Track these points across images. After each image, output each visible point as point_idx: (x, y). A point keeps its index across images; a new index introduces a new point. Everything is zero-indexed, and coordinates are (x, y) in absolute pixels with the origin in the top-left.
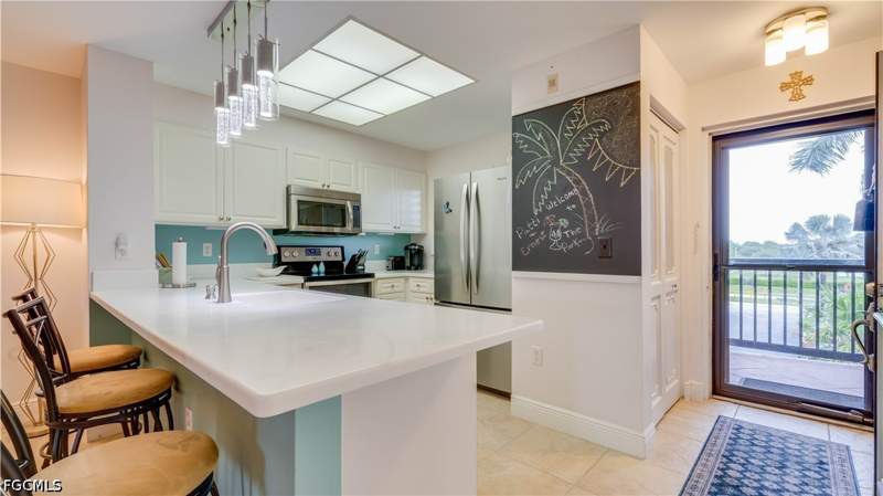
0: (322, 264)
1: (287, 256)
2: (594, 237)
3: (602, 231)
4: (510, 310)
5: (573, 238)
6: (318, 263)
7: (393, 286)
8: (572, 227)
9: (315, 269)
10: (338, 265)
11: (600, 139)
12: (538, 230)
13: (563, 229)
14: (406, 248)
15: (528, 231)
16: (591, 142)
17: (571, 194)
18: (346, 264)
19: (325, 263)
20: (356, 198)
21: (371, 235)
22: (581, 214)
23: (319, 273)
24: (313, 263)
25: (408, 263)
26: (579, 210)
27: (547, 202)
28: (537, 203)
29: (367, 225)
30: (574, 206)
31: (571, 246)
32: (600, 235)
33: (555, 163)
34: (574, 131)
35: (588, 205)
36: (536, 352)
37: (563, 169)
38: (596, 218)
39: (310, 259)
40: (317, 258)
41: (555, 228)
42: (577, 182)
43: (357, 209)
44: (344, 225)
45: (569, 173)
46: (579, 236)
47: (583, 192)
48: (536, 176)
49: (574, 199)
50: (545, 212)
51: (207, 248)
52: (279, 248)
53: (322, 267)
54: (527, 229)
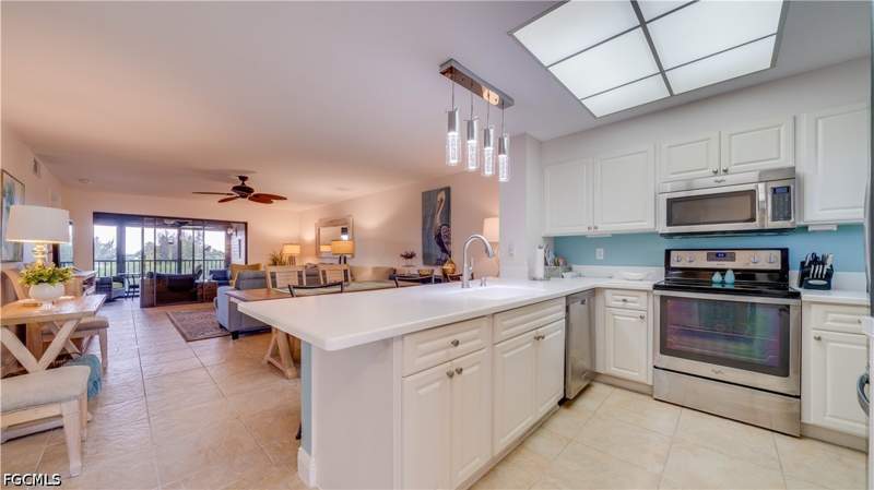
0: (730, 272)
1: (681, 260)
6: (723, 271)
9: (717, 277)
19: (735, 270)
23: (723, 283)
24: (714, 270)
39: (712, 265)
40: (726, 265)
44: (754, 217)
51: (600, 253)
52: (668, 253)
53: (730, 277)
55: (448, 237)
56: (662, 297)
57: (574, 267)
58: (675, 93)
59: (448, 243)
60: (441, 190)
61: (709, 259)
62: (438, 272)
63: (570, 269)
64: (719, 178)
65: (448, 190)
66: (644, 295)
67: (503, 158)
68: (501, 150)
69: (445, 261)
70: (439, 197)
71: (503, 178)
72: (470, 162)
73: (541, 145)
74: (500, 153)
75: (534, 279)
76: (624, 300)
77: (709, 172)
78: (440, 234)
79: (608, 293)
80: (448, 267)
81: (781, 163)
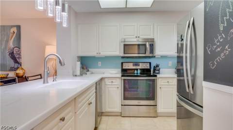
0: (139, 70)
1: (126, 66)
6: (137, 70)
7: (168, 82)
9: (136, 72)
18: (152, 69)
19: (140, 69)
20: (152, 41)
21: (163, 57)
23: (137, 73)
24: (135, 69)
29: (158, 52)
39: (134, 67)
40: (138, 67)
43: (152, 46)
44: (145, 53)
51: (100, 63)
52: (122, 63)
53: (139, 71)
54: (215, 44)
55: (19, 54)
56: (124, 80)
57: (90, 69)
58: (128, 7)
59: (19, 58)
60: (14, 26)
61: (133, 66)
62: (12, 75)
63: (88, 71)
64: (138, 39)
65: (19, 27)
66: (118, 79)
67: (65, 14)
68: (63, 10)
69: (17, 68)
70: (12, 30)
71: (65, 25)
72: (49, 11)
73: (76, 14)
74: (63, 11)
75: (76, 76)
76: (112, 82)
77: (135, 37)
78: (13, 53)
79: (106, 80)
80: (20, 72)
81: (151, 37)
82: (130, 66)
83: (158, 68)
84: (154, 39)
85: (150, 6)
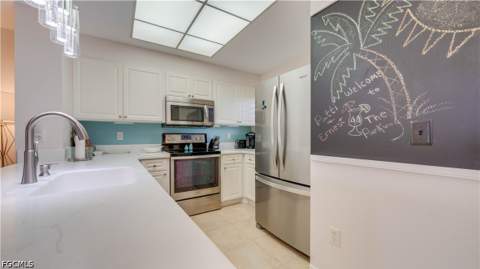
0: (191, 145)
1: (169, 140)
2: (405, 122)
3: (417, 114)
4: (309, 186)
5: (375, 123)
6: (188, 144)
7: (234, 160)
8: (374, 111)
9: (186, 148)
10: (203, 145)
11: (413, 9)
12: (336, 117)
13: (364, 115)
14: (247, 135)
15: (325, 119)
16: (400, 16)
17: (373, 77)
18: (208, 144)
19: (194, 144)
20: (211, 104)
21: (223, 127)
22: (387, 96)
23: (189, 150)
24: (185, 144)
25: (248, 144)
26: (384, 92)
27: (346, 89)
28: (335, 91)
29: (219, 120)
30: (377, 90)
31: (373, 132)
32: (413, 119)
33: (355, 48)
34: (377, 11)
35: (397, 86)
36: (334, 233)
37: (364, 53)
38: (408, 99)
39: (184, 141)
40: (188, 141)
41: (355, 114)
42: (382, 63)
43: (211, 110)
44: (203, 120)
45: (371, 56)
46: (383, 122)
47: (390, 73)
48: (333, 66)
49: (378, 82)
50: (344, 99)
51: (120, 136)
52: (164, 136)
53: (191, 147)
54: (325, 116)
56: (175, 161)
61: (182, 139)
66: (164, 161)
76: (155, 166)
81: (209, 98)
82: (177, 139)
83: (216, 143)
84: (213, 102)
85: (210, 55)
